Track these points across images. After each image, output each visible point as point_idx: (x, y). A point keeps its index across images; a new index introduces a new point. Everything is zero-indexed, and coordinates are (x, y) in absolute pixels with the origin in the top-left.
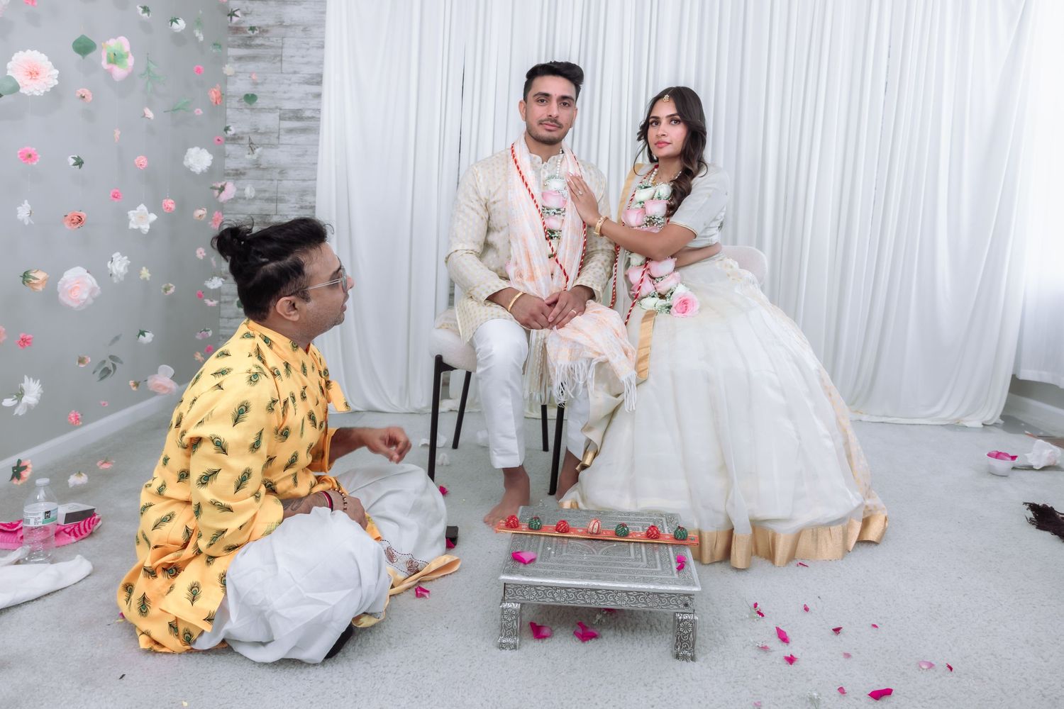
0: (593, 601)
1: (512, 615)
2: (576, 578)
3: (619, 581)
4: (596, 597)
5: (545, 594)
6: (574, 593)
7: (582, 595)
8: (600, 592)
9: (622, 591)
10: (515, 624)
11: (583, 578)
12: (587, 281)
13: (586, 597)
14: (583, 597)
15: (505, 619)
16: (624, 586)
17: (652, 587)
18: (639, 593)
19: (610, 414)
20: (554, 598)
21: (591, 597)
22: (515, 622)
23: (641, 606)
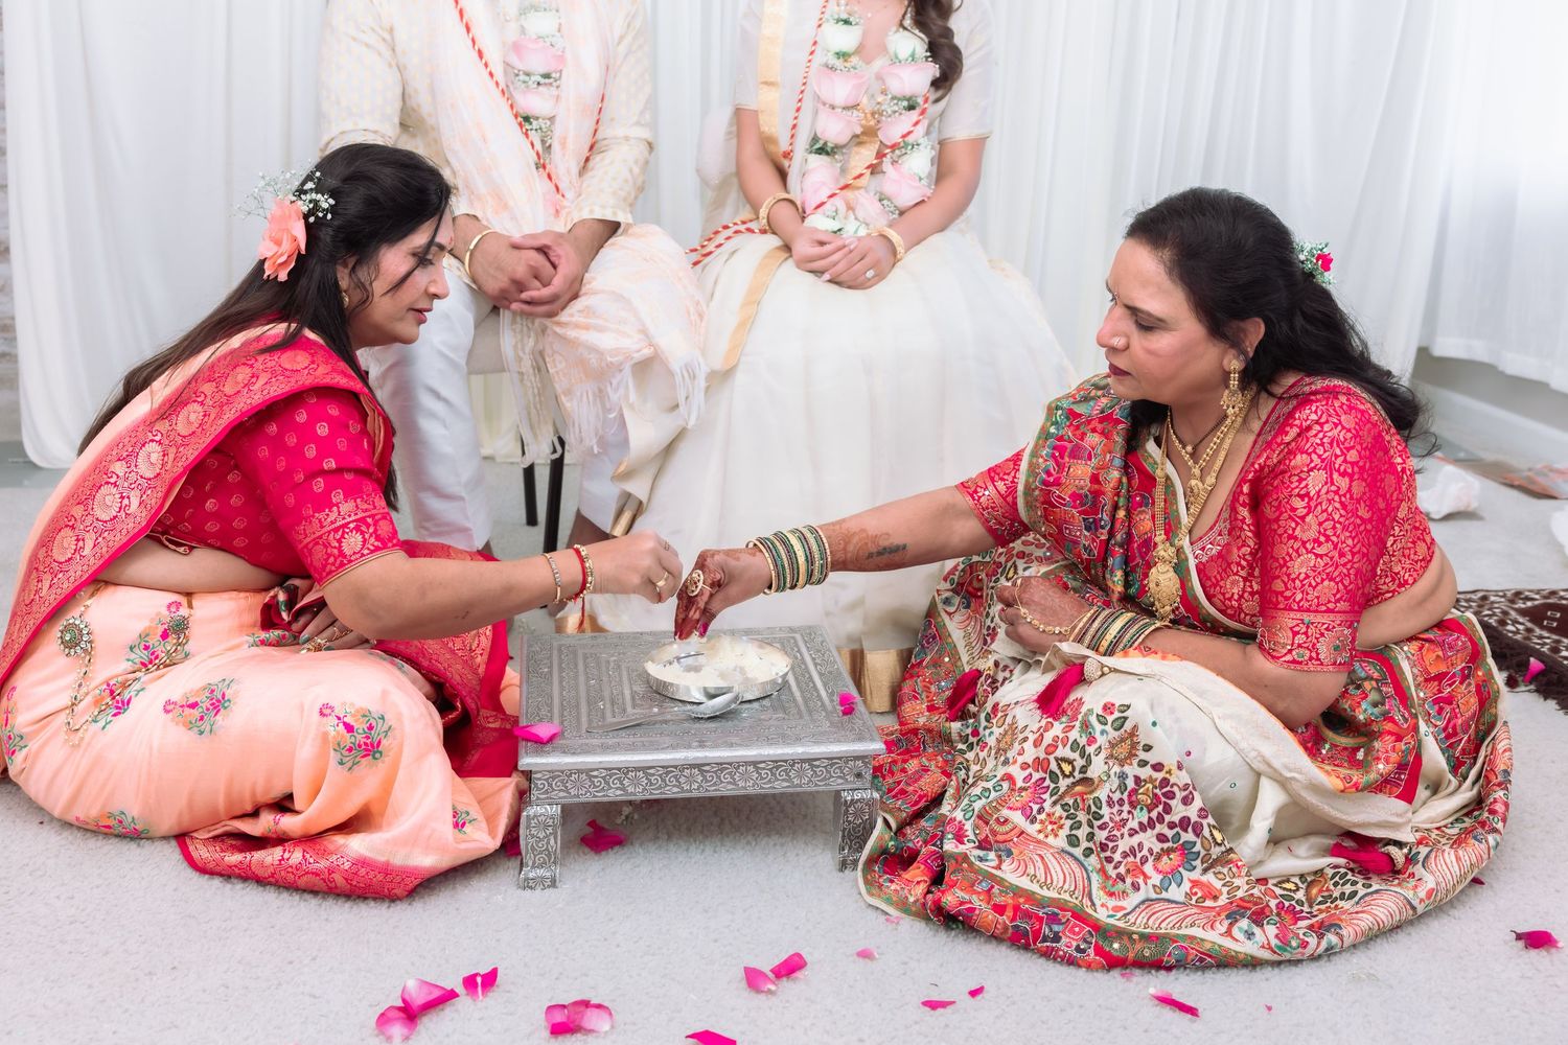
0: (695, 786)
1: (547, 826)
2: (663, 749)
3: (740, 745)
4: (700, 778)
5: (607, 783)
6: (660, 776)
7: (675, 777)
8: (707, 768)
9: (747, 763)
10: (552, 842)
11: (673, 747)
12: (603, 207)
13: (682, 780)
14: (677, 781)
15: (533, 836)
16: (751, 753)
17: (800, 750)
18: (777, 763)
19: (662, 451)
20: (623, 789)
21: (691, 779)
22: (552, 838)
23: (780, 786)
